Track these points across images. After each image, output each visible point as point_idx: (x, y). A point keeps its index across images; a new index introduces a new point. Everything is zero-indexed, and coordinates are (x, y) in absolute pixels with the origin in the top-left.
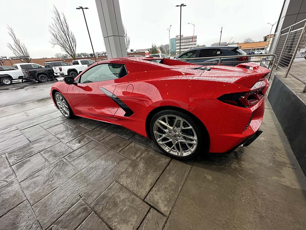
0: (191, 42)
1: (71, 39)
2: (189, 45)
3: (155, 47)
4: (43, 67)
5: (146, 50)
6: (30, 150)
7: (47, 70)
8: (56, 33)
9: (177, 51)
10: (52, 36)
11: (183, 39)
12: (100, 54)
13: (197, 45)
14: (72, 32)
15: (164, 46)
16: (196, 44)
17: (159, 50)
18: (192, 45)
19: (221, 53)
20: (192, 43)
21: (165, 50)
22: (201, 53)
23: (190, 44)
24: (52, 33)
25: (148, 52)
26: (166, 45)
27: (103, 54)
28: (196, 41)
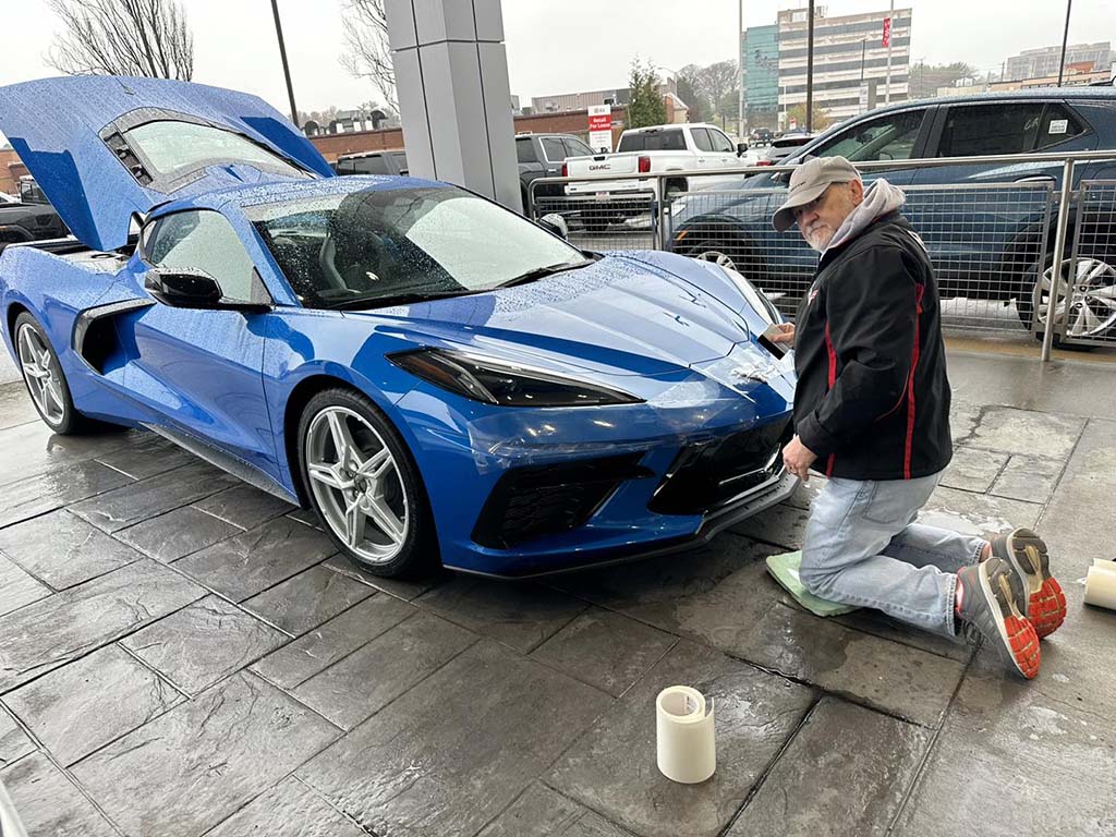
0: (874, 45)
1: (167, 47)
2: (863, 64)
3: (651, 80)
4: (11, 199)
5: (592, 97)
6: (63, 631)
7: (30, 219)
8: (90, 16)
9: (784, 99)
10: (63, 28)
11: (824, 32)
12: (316, 126)
13: (912, 63)
14: (178, 8)
15: (701, 74)
16: (905, 60)
17: (675, 97)
18: (883, 62)
19: (1075, 126)
20: (882, 53)
21: (711, 98)
22: (951, 125)
23: (868, 57)
24: (68, 14)
25: (607, 110)
26: (715, 67)
27: (338, 121)
28: (906, 41)
